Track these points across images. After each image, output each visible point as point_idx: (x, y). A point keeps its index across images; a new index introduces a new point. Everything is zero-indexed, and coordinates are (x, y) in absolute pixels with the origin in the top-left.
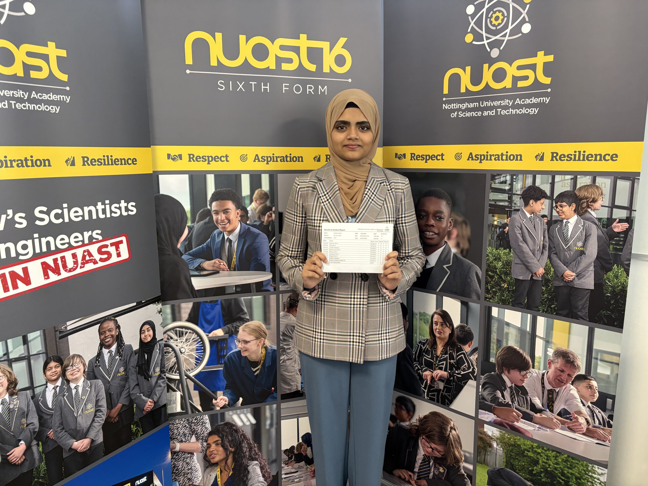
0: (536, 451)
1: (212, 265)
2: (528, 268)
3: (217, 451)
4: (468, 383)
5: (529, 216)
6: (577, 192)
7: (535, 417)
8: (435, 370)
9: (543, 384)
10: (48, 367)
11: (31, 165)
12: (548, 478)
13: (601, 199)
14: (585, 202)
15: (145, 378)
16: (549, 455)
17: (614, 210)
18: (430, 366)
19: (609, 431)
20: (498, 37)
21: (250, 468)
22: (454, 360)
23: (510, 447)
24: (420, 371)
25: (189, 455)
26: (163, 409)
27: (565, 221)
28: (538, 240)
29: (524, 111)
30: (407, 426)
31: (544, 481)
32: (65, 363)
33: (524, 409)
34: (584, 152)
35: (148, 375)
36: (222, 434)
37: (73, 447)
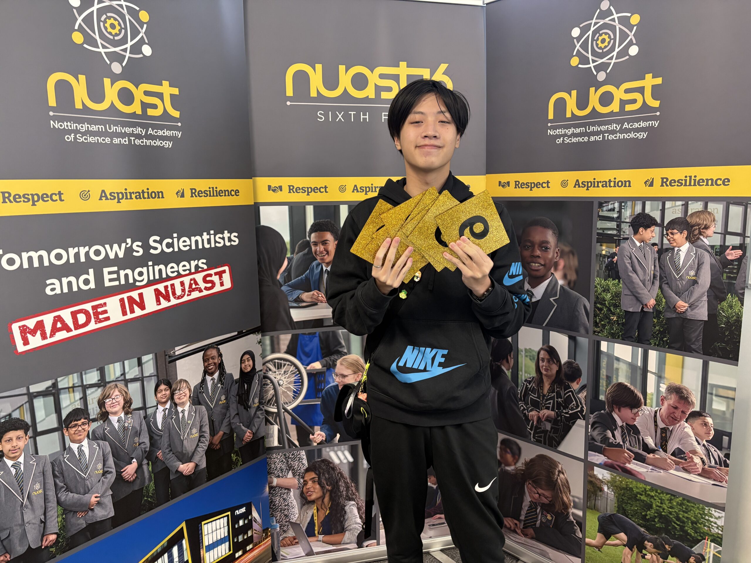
0: (649, 495)
1: (310, 296)
2: (638, 299)
3: (314, 488)
4: (576, 422)
5: (638, 244)
6: (689, 220)
7: (648, 457)
8: (542, 410)
9: (655, 422)
10: (159, 389)
11: (147, 197)
12: (662, 523)
13: (714, 226)
14: (697, 229)
15: (245, 408)
16: (663, 498)
17: (727, 236)
18: (536, 405)
19: (726, 471)
20: (604, 60)
21: (347, 508)
22: (561, 398)
23: (621, 490)
24: (526, 412)
25: (286, 491)
26: (261, 441)
27: (676, 249)
28: (648, 270)
29: (632, 135)
30: (512, 470)
31: (658, 527)
32: (174, 386)
33: (636, 450)
34: (695, 177)
35: (247, 405)
36: (319, 472)
37: (179, 470)
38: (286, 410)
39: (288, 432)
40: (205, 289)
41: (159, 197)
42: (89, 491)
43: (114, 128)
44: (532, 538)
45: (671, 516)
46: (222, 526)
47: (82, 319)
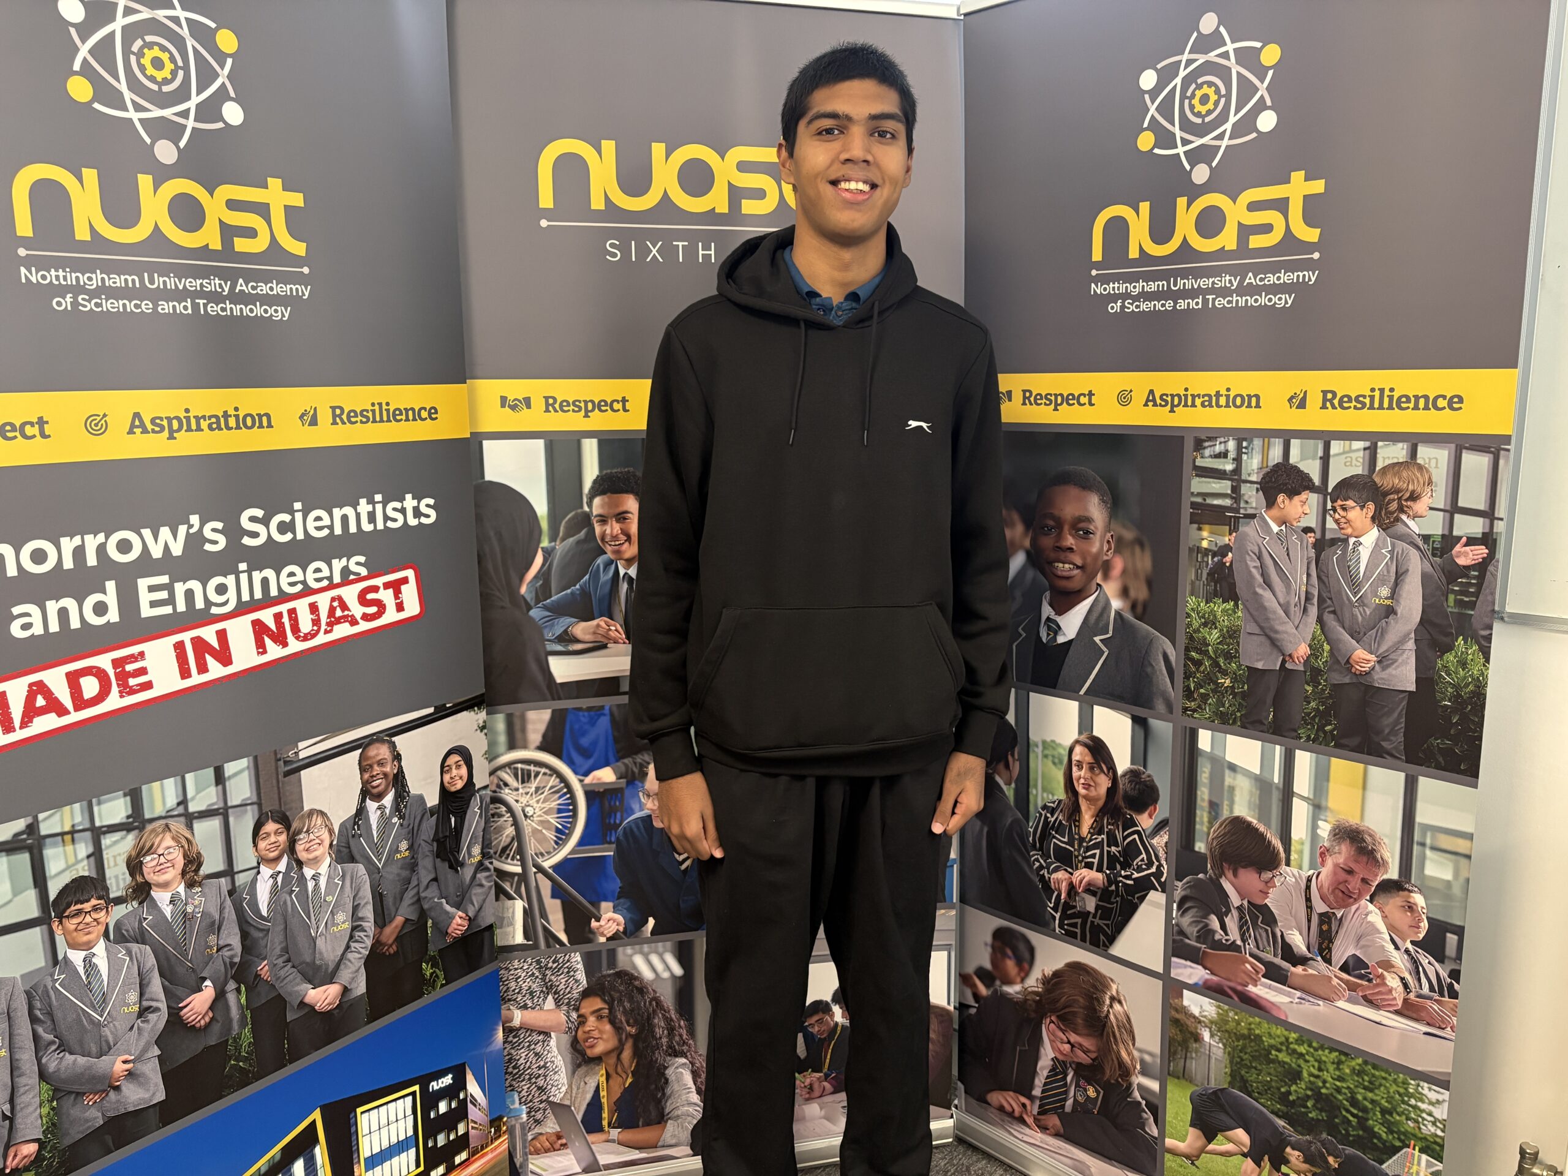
0: (1294, 1051)
1: (592, 630)
2: (1275, 644)
3: (601, 1032)
4: (1148, 898)
5: (1275, 528)
6: (1377, 479)
7: (1292, 973)
8: (1077, 869)
9: (1308, 900)
10: (261, 833)
11: (234, 426)
12: (1321, 1110)
13: (1430, 494)
14: (1394, 500)
15: (451, 867)
16: (1324, 1058)
17: (1457, 517)
18: (1066, 860)
19: (1452, 1006)
20: (1206, 140)
21: (669, 1072)
22: (1117, 846)
23: (1238, 1041)
24: (1045, 872)
25: (541, 1037)
26: (487, 934)
27: (1352, 540)
28: (1296, 583)
29: (1263, 300)
30: (1017, 993)
31: (1312, 1119)
32: (295, 825)
33: (1269, 957)
34: (1392, 390)
35: (457, 860)
36: (611, 995)
37: (307, 1000)
38: (540, 869)
39: (544, 915)
40: (362, 618)
41: (261, 426)
42: (110, 1048)
43: (161, 279)
44: (1057, 1135)
45: (1340, 1097)
46: (401, 1115)
47: (90, 686)
